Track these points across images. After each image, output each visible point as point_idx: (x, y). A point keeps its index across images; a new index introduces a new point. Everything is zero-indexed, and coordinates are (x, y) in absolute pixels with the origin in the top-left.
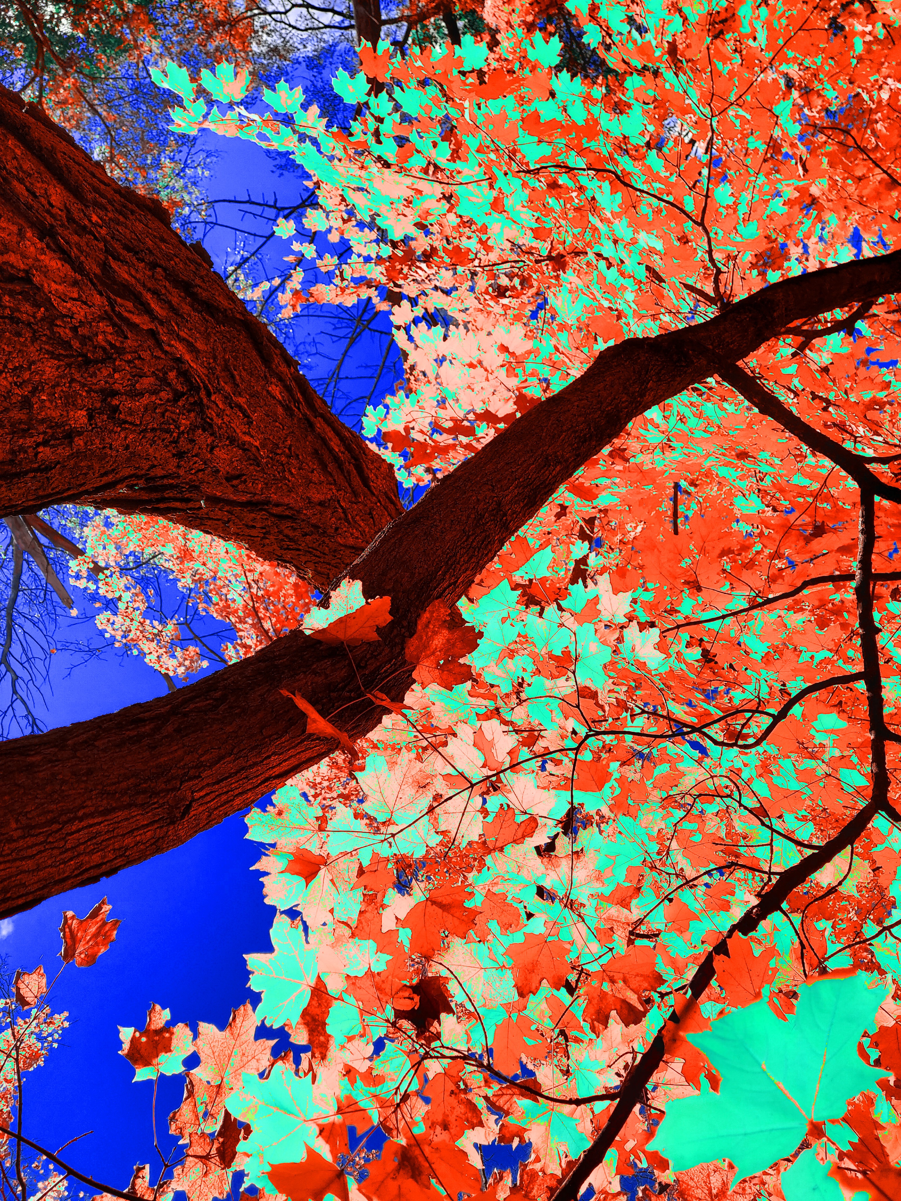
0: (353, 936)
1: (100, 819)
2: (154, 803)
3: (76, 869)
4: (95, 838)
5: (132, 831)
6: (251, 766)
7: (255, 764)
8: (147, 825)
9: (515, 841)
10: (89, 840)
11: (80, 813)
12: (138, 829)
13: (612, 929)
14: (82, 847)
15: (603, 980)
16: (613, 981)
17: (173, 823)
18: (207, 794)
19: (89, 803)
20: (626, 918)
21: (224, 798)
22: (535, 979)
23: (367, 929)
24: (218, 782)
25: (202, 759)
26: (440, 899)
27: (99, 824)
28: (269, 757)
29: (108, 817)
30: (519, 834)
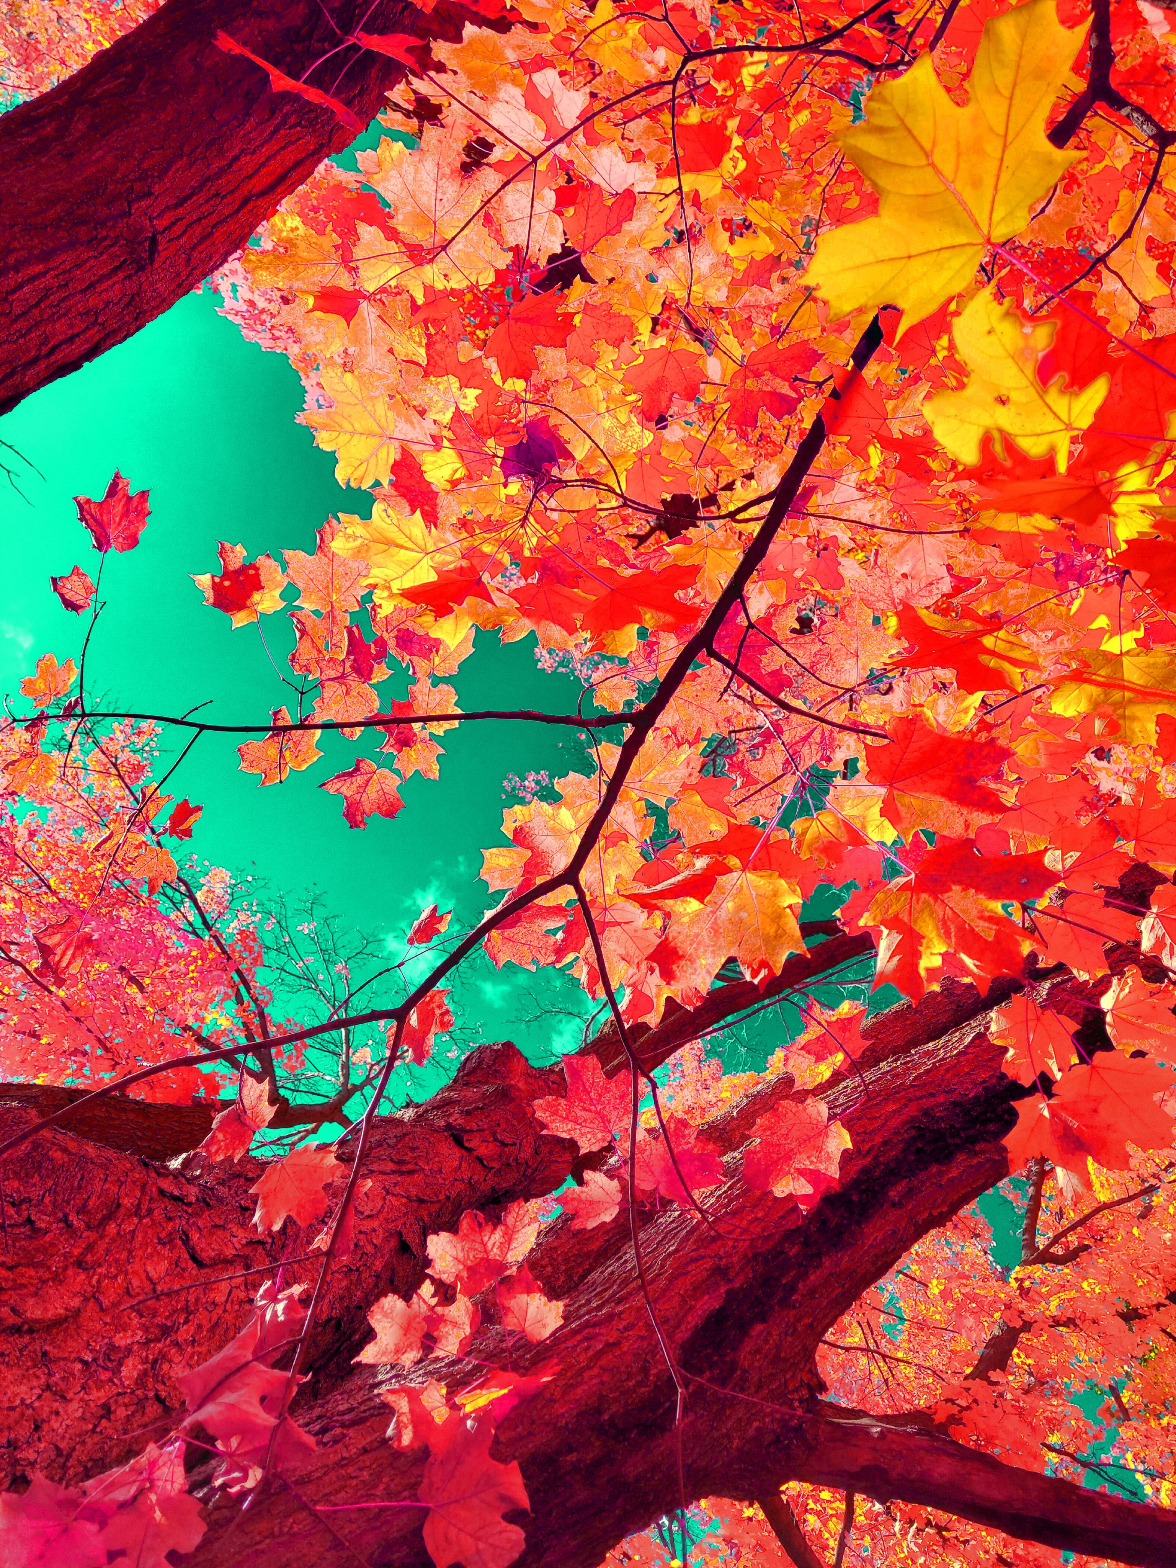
0: (427, 375)
1: (40, 268)
2: (104, 239)
3: (42, 344)
4: (46, 296)
5: (91, 285)
6: (218, 175)
7: (222, 171)
8: (109, 276)
9: (608, 233)
10: (41, 301)
11: (11, 260)
12: (99, 281)
13: (749, 318)
14: (36, 312)
15: (746, 377)
16: (757, 375)
17: (141, 268)
18: (173, 224)
19: (16, 244)
20: (767, 300)
21: (198, 230)
22: (664, 397)
23: (442, 363)
24: (180, 203)
25: (145, 166)
26: (524, 315)
27: (44, 274)
28: (237, 158)
29: (52, 265)
30: (614, 222)
